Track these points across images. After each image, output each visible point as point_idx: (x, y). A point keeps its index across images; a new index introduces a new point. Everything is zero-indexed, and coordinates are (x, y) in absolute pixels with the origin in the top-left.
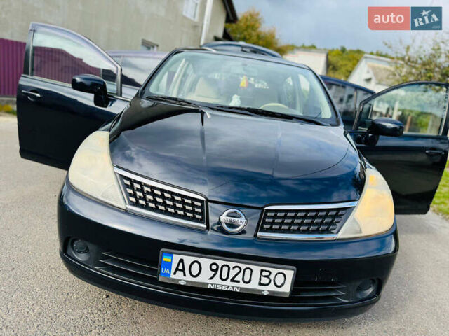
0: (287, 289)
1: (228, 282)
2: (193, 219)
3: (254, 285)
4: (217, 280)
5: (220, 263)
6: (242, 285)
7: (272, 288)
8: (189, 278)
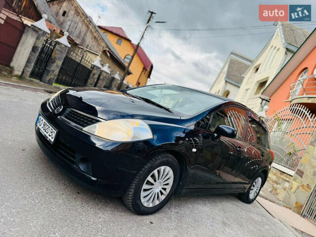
0: (53, 140)
3: (47, 135)
4: (42, 129)
5: (46, 122)
6: (45, 133)
7: (50, 138)
8: (39, 126)
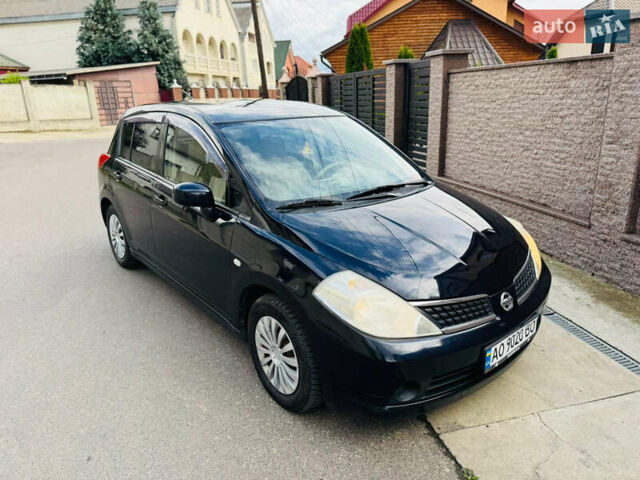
1: (515, 347)
2: (486, 314)
3: (525, 339)
4: (510, 349)
5: (511, 337)
6: (520, 343)
8: (500, 359)
